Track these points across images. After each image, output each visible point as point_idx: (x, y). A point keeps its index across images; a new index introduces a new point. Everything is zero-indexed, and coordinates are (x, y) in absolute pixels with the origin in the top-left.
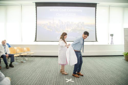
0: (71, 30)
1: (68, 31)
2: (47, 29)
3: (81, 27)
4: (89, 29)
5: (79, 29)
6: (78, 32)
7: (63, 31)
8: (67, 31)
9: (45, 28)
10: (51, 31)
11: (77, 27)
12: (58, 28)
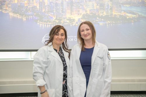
0: (80, 17)
1: (74, 20)
2: (11, 14)
3: (111, 9)
4: (133, 13)
5: (105, 14)
6: (101, 24)
7: (57, 21)
8: (70, 19)
9: (6, 10)
10: (24, 19)
11: (98, 7)
12: (43, 11)
